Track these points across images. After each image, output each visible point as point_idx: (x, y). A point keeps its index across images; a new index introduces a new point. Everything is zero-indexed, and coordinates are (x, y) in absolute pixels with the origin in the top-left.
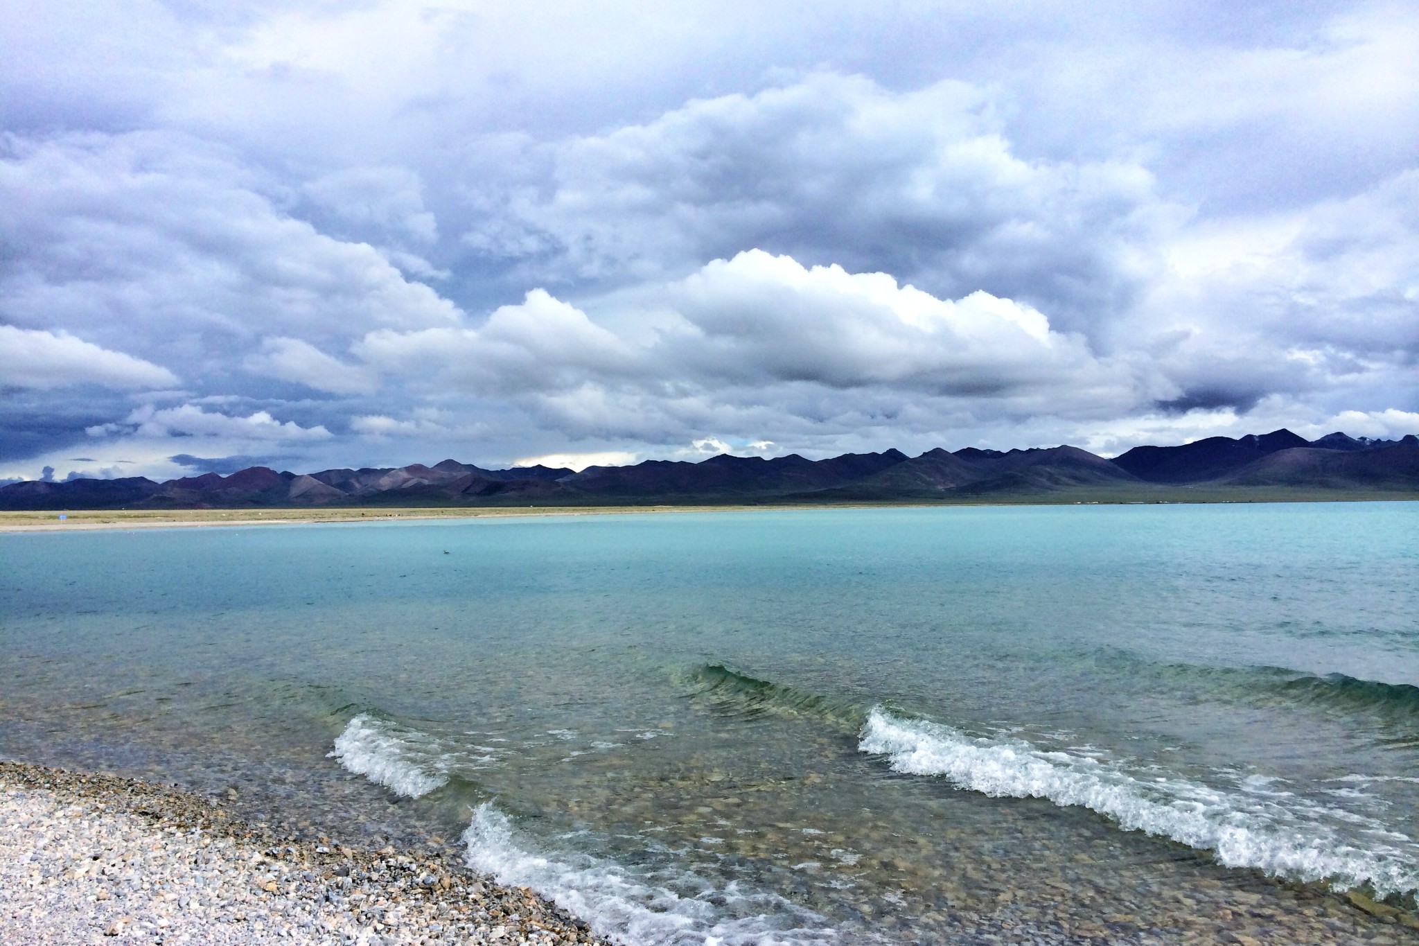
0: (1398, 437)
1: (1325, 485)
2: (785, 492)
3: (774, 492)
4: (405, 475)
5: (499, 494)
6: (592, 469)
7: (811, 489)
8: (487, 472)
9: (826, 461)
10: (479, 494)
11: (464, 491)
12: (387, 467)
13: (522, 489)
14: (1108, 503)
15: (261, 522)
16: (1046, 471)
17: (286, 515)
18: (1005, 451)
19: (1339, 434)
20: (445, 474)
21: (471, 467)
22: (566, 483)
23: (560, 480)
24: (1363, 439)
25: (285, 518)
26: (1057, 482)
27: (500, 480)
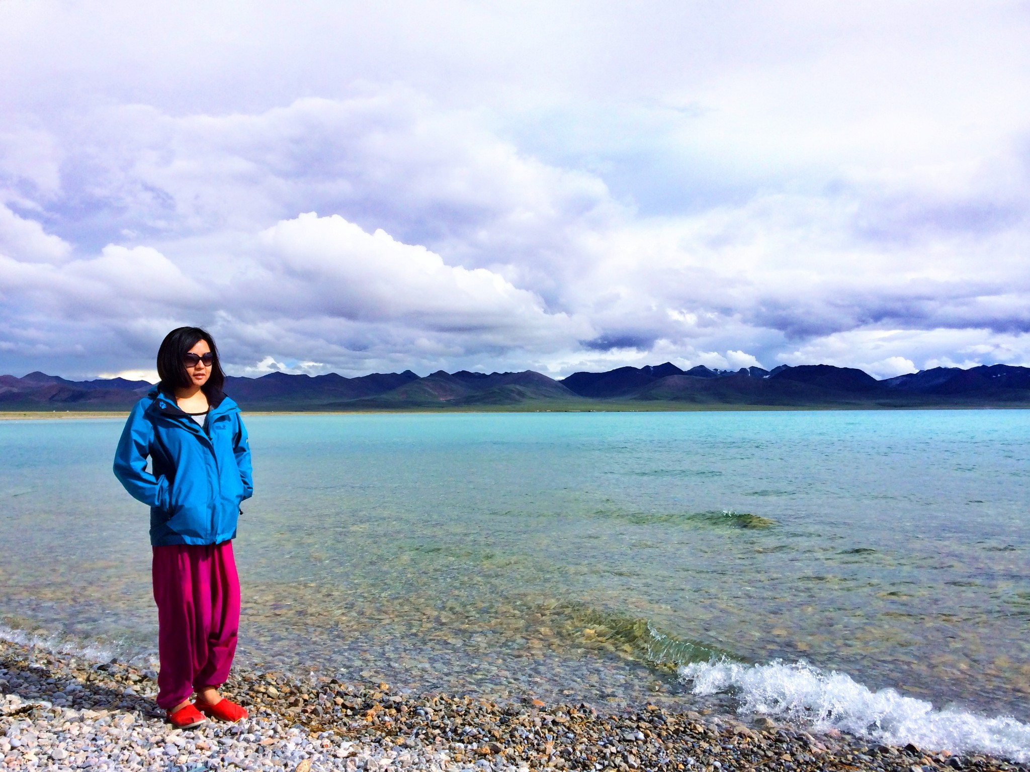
0: (737, 370)
1: (694, 399)
2: (325, 402)
3: (316, 402)
7: (346, 400)
8: (72, 383)
9: (358, 378)
10: (65, 401)
11: (50, 399)
13: (104, 397)
14: (558, 411)
16: (516, 389)
18: (488, 373)
19: (702, 366)
20: (32, 383)
21: (58, 378)
23: (138, 390)
24: (716, 370)
26: (525, 397)
27: (83, 389)
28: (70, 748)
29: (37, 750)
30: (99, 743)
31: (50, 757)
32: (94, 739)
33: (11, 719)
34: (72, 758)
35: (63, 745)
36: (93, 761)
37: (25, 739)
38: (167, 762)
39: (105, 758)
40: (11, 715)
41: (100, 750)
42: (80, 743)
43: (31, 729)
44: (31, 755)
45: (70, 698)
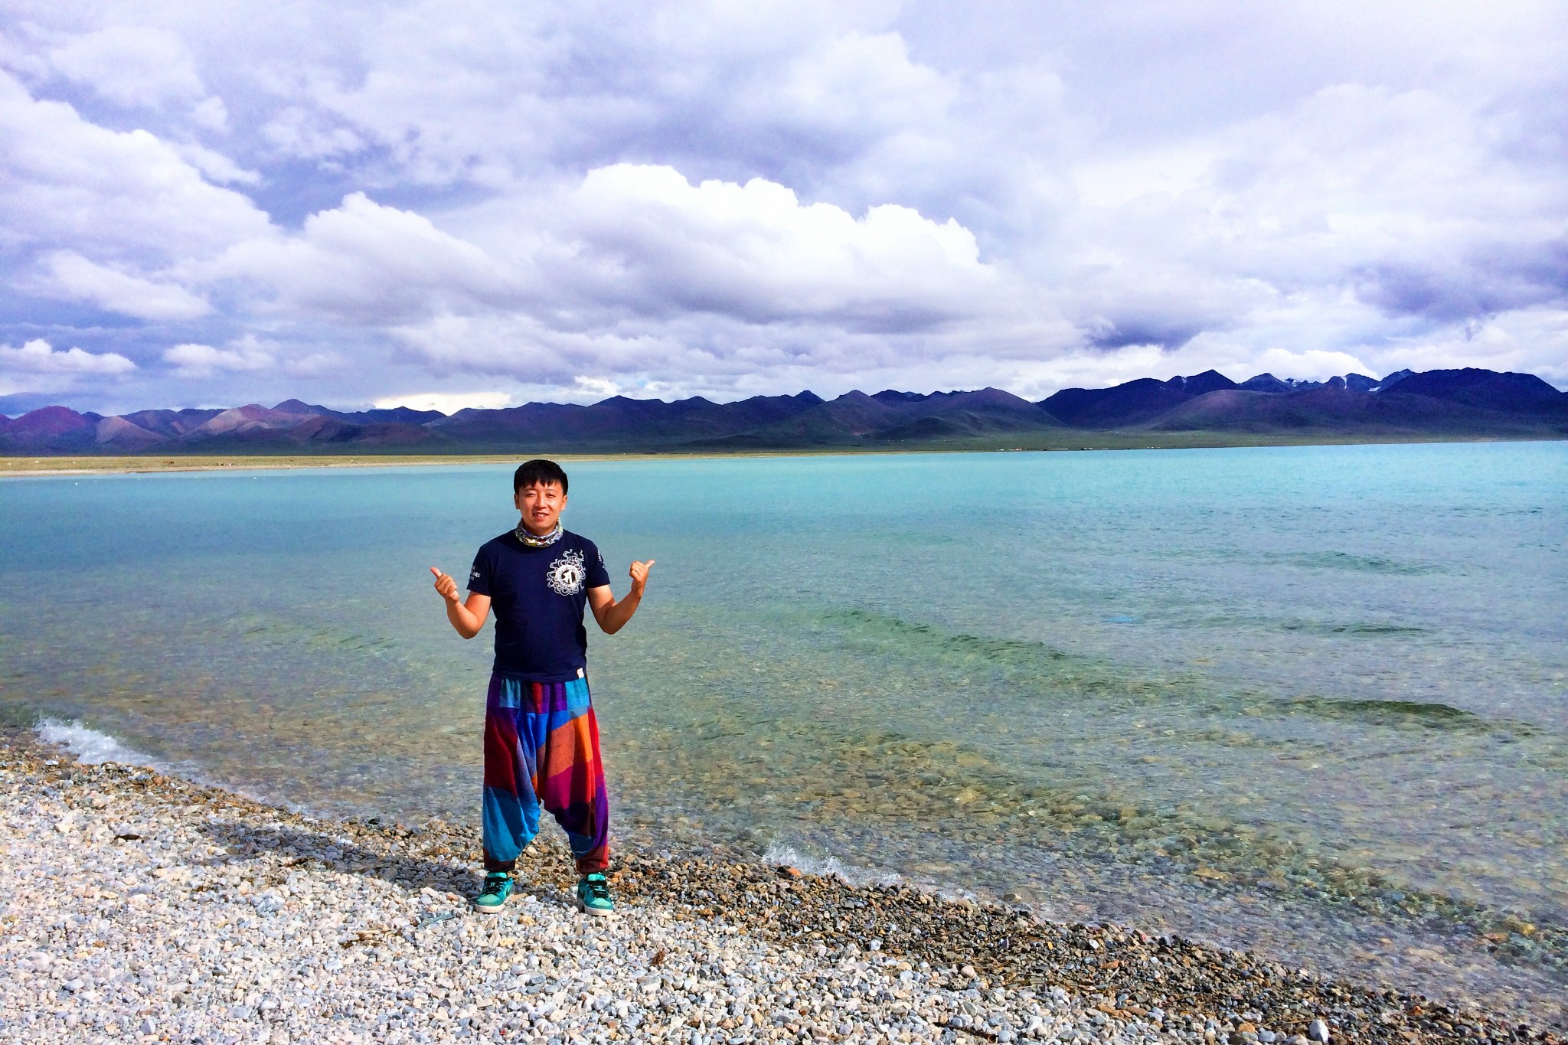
0: (1325, 379)
1: (1250, 429)
2: (688, 439)
3: (675, 439)
4: (239, 417)
5: (354, 441)
6: (466, 412)
7: (717, 437)
8: (339, 414)
9: (733, 404)
10: (332, 440)
11: (312, 437)
12: (216, 407)
13: (384, 435)
14: (1031, 449)
15: (61, 472)
16: (970, 416)
17: (93, 464)
18: (926, 394)
19: (1267, 375)
20: (289, 417)
22: (435, 428)
23: (428, 425)
24: (1291, 380)
25: (92, 468)
26: (980, 428)
27: (355, 424)
28: (340, 896)
29: (312, 896)
30: (364, 892)
31: (323, 903)
32: (360, 889)
33: (289, 869)
34: (342, 904)
35: (334, 893)
36: (359, 906)
37: (303, 886)
38: (421, 910)
39: (368, 905)
40: (289, 866)
41: (364, 897)
42: (348, 891)
43: (307, 879)
44: (307, 900)
45: (341, 852)
